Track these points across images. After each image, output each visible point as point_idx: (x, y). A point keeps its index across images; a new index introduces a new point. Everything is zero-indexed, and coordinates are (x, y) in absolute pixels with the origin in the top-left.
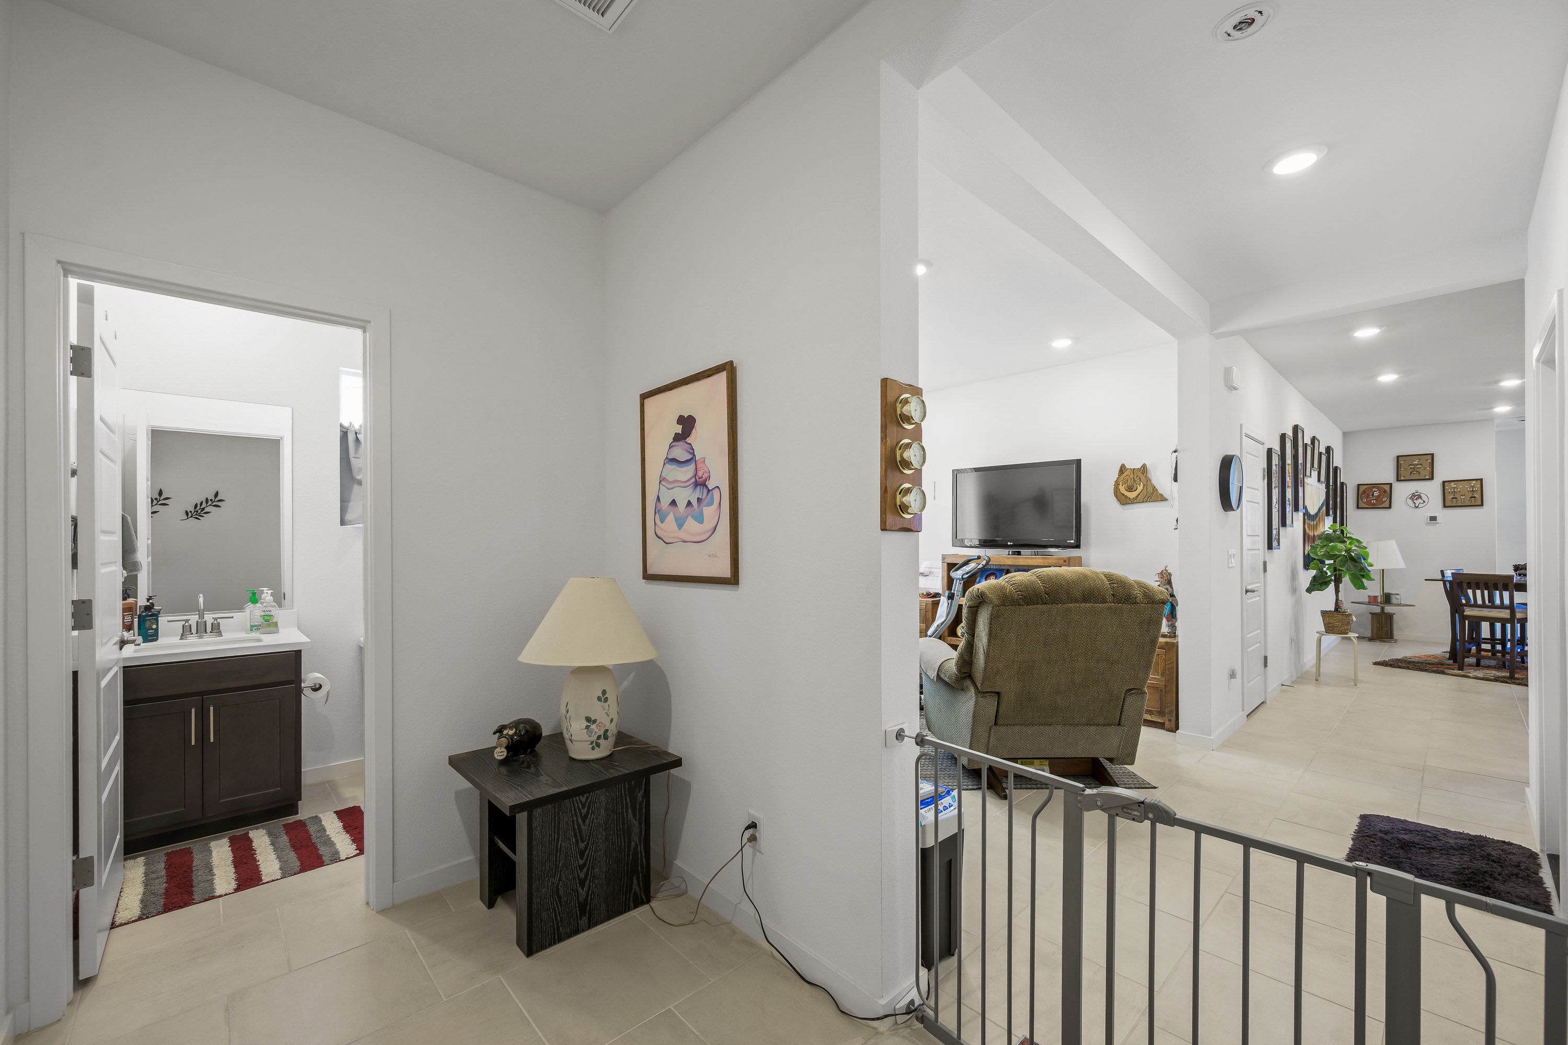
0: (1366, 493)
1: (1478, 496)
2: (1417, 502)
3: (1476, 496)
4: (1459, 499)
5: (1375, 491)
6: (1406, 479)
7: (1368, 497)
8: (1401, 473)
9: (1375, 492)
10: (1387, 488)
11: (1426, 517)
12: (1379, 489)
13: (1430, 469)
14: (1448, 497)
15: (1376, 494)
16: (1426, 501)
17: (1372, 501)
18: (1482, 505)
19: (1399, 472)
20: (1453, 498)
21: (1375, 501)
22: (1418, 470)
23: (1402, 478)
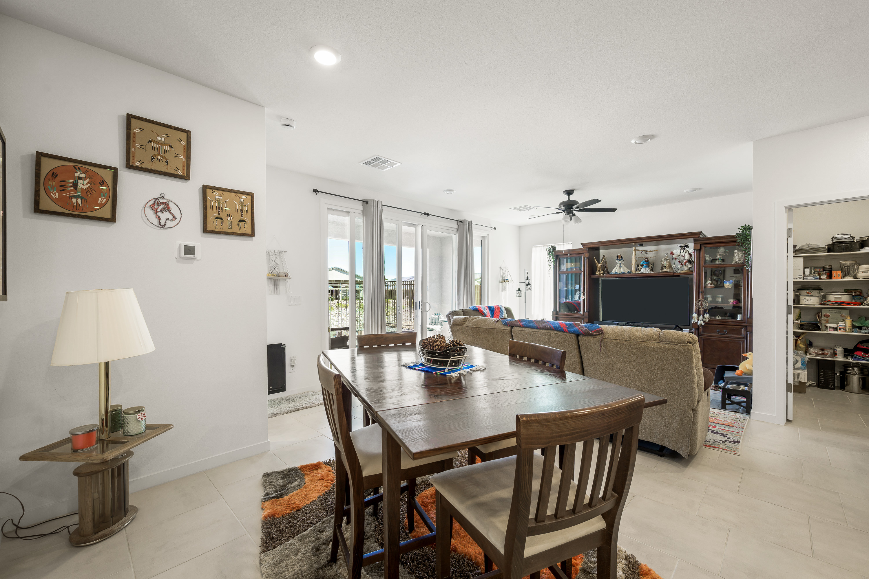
0: (58, 179)
1: (247, 218)
2: (164, 216)
3: (245, 218)
4: (225, 221)
5: (80, 178)
6: (143, 166)
7: (62, 188)
8: (134, 153)
9: (80, 181)
10: (107, 176)
11: (177, 247)
12: (91, 176)
13: (185, 160)
14: (212, 215)
15: (83, 185)
16: (178, 215)
17: (74, 200)
18: (252, 235)
19: (132, 149)
20: (217, 218)
21: (80, 201)
22: (166, 155)
23: (137, 164)
